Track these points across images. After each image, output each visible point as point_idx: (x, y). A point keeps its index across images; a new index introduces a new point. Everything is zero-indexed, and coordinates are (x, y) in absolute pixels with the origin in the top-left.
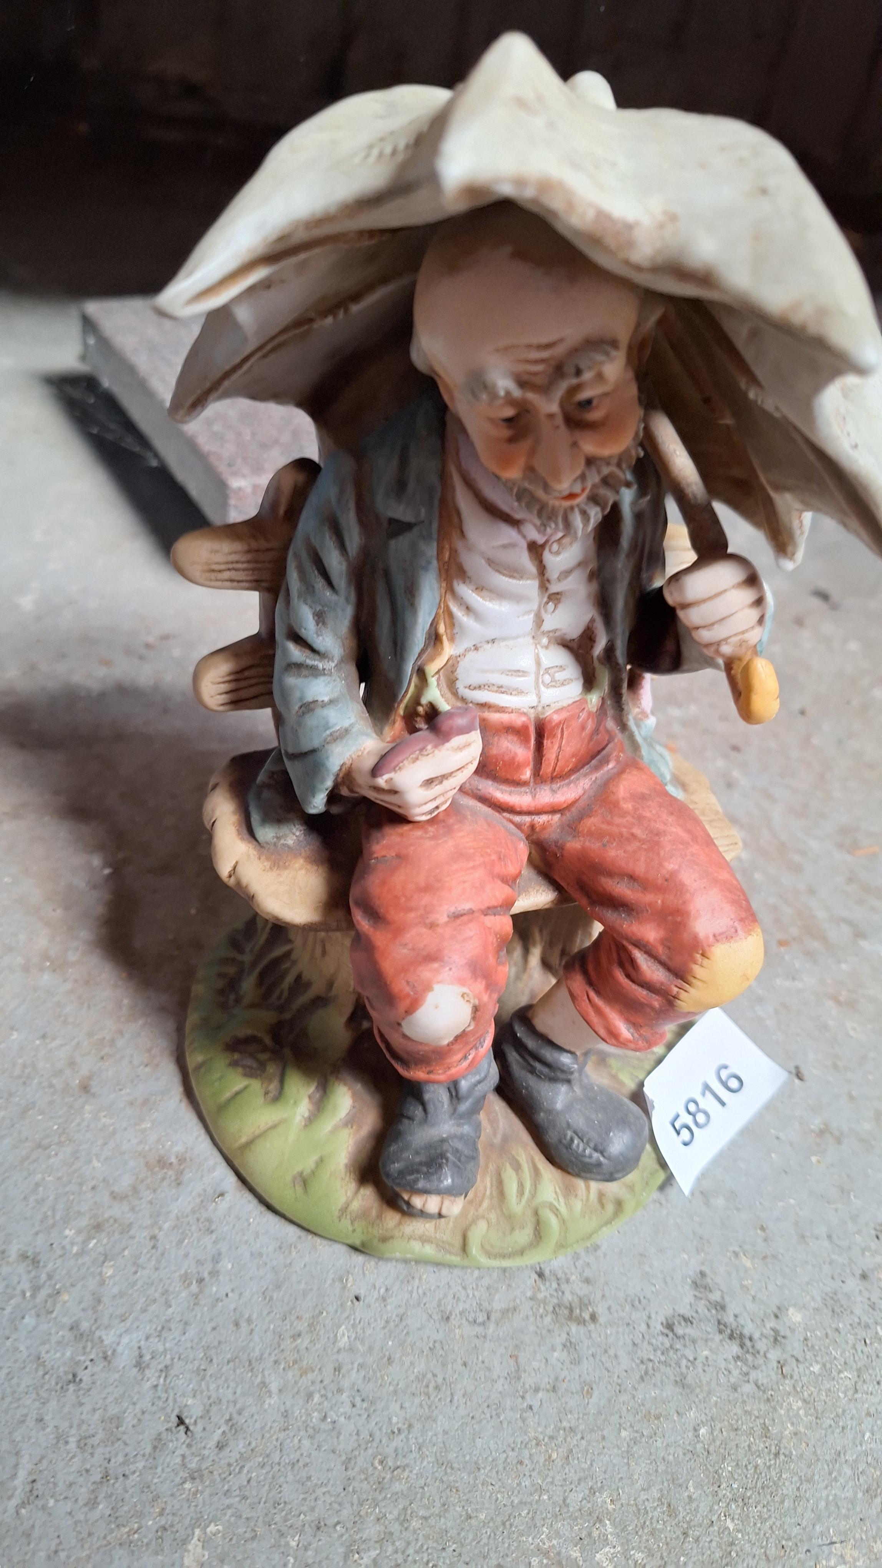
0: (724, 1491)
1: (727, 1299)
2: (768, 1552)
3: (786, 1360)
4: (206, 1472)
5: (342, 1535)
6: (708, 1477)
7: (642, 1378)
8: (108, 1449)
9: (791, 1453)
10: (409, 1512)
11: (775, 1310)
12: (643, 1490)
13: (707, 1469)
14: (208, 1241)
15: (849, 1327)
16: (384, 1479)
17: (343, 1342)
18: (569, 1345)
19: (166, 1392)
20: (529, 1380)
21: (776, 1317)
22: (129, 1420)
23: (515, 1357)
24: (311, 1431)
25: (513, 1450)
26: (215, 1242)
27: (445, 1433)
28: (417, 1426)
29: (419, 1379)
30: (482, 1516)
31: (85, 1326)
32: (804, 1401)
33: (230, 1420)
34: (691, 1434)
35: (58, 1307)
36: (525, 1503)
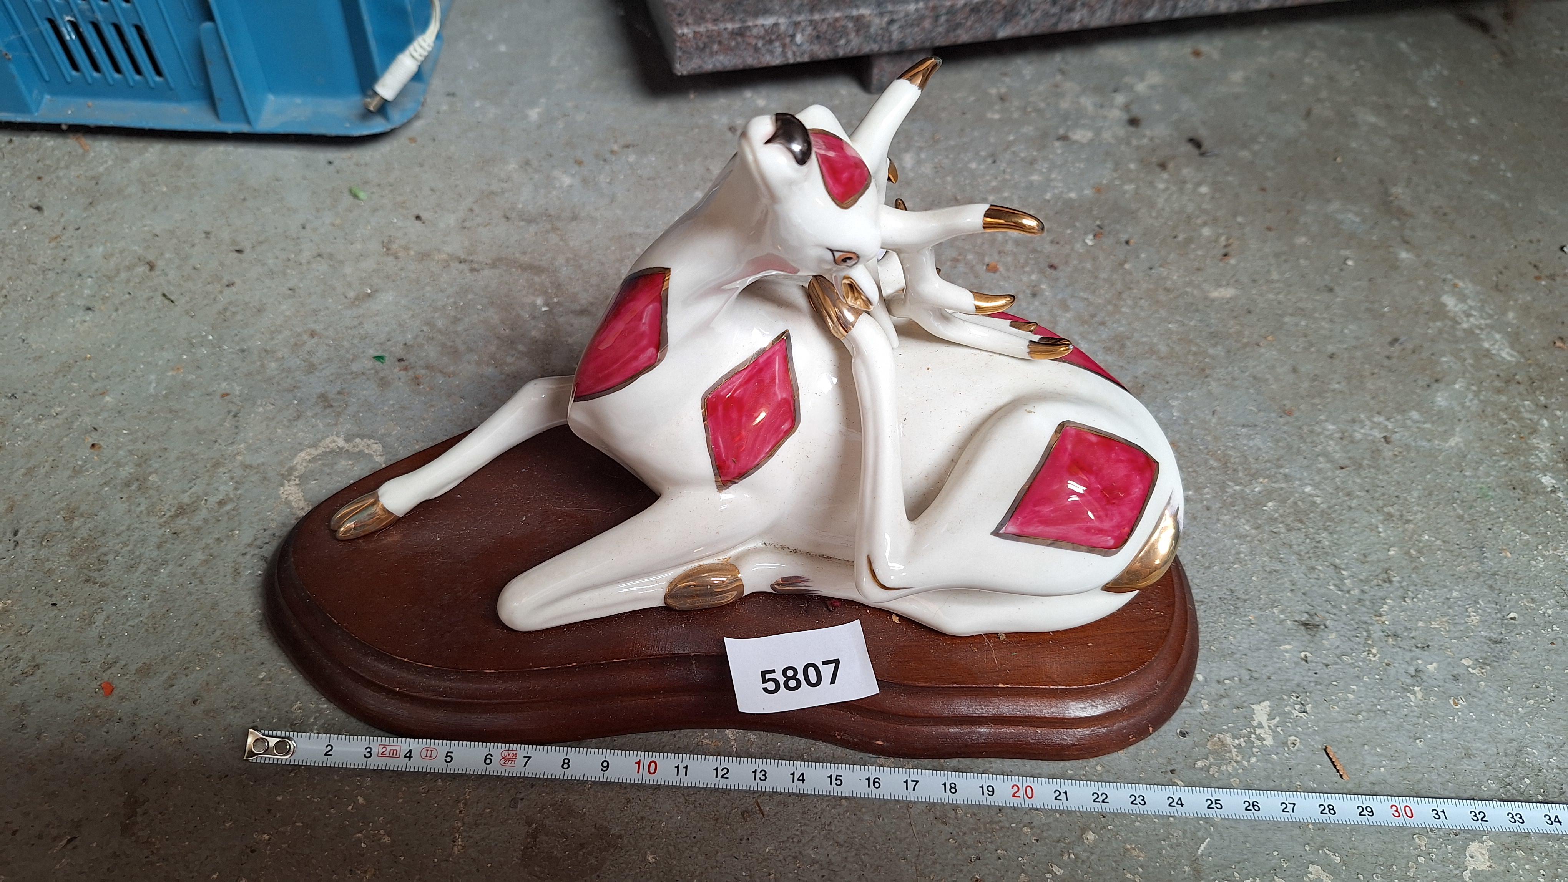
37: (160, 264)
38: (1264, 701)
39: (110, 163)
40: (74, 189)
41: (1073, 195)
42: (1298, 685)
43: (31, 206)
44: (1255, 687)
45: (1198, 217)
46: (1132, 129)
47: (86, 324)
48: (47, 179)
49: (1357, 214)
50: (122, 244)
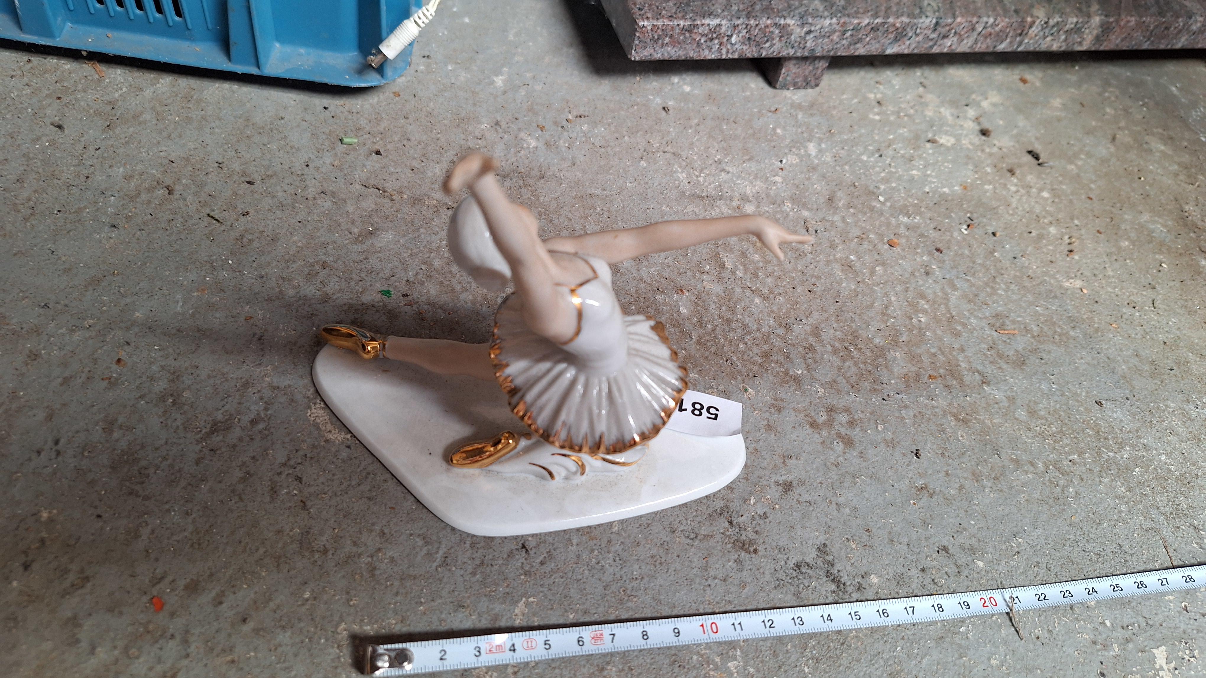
37: (178, 188)
38: (1161, 646)
39: (124, 90)
40: (91, 111)
41: (946, 190)
42: (1184, 632)
43: (52, 124)
44: (1152, 633)
45: (1044, 217)
46: (984, 138)
47: (112, 241)
48: (65, 100)
49: (1163, 226)
50: (140, 167)
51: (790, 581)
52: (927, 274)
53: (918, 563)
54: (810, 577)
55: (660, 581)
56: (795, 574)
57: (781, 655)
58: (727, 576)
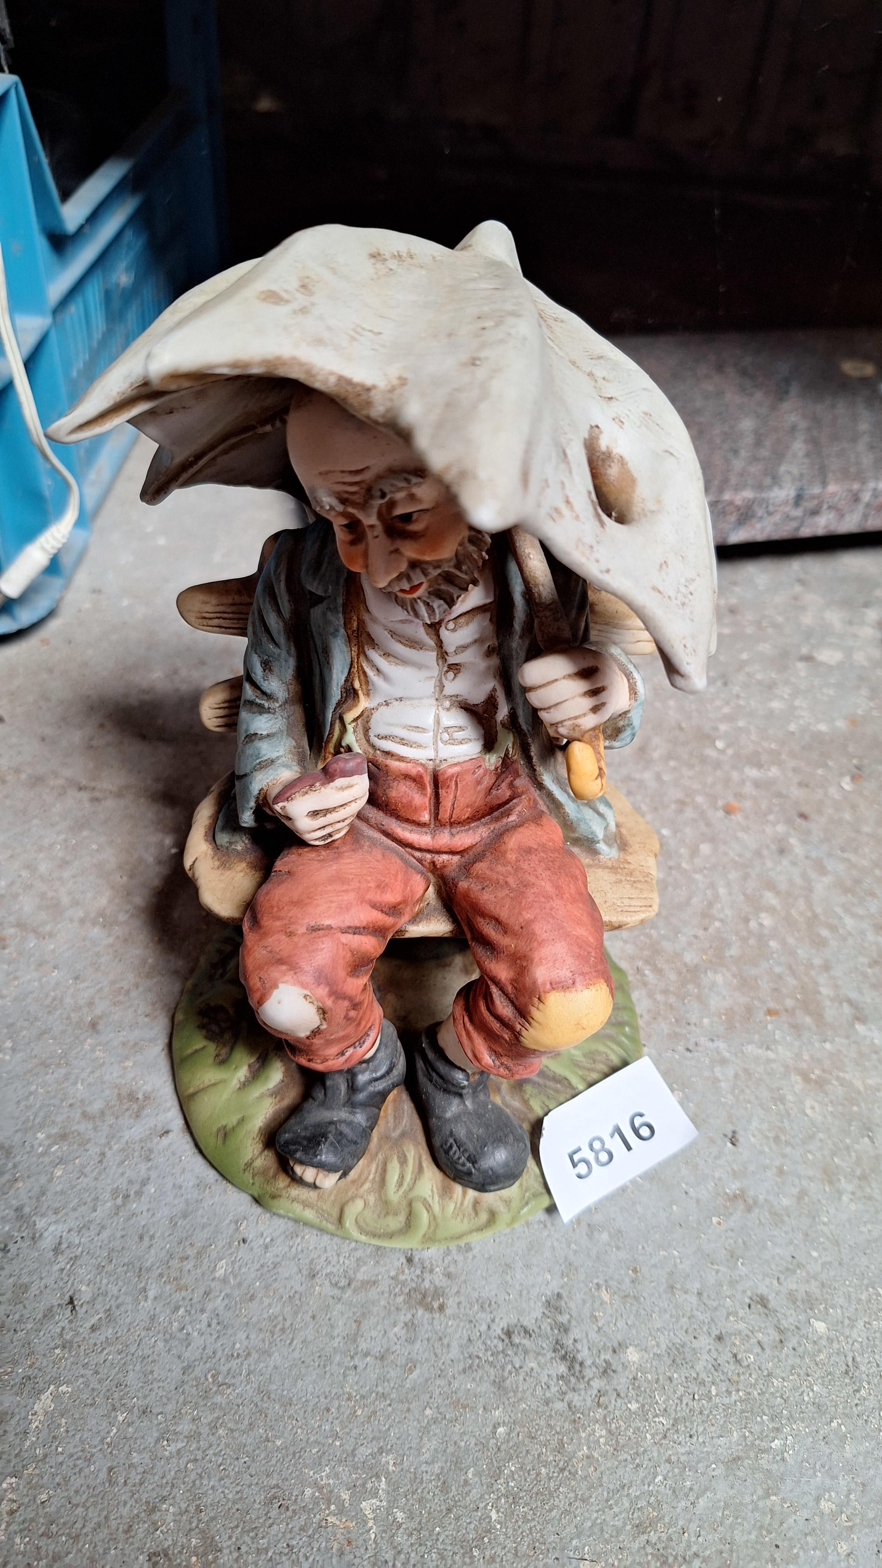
0: (500, 1485)
1: (574, 1323)
2: (519, 1548)
3: (607, 1391)
4: (75, 1345)
5: (161, 1424)
6: (489, 1470)
7: (464, 1371)
8: (11, 1307)
9: (577, 1472)
10: (221, 1421)
11: (616, 1345)
12: (426, 1463)
13: (492, 1462)
14: (143, 1167)
15: (684, 1379)
16: (211, 1389)
17: (220, 1273)
18: (410, 1326)
19: (69, 1276)
20: (363, 1346)
21: (614, 1351)
22: (34, 1290)
23: (358, 1322)
24: (168, 1336)
25: (326, 1398)
26: (149, 1169)
27: (275, 1367)
28: (255, 1355)
29: (272, 1319)
30: (278, 1443)
31: (27, 1210)
32: (610, 1432)
33: (109, 1310)
34: (489, 1430)
35: (12, 1192)
36: (319, 1443)
41: (823, 727)
51: (491, 1359)
52: (782, 851)
53: (713, 1325)
54: (526, 1352)
55: (276, 1358)
56: (500, 1347)
57: (453, 1488)
58: (388, 1350)
